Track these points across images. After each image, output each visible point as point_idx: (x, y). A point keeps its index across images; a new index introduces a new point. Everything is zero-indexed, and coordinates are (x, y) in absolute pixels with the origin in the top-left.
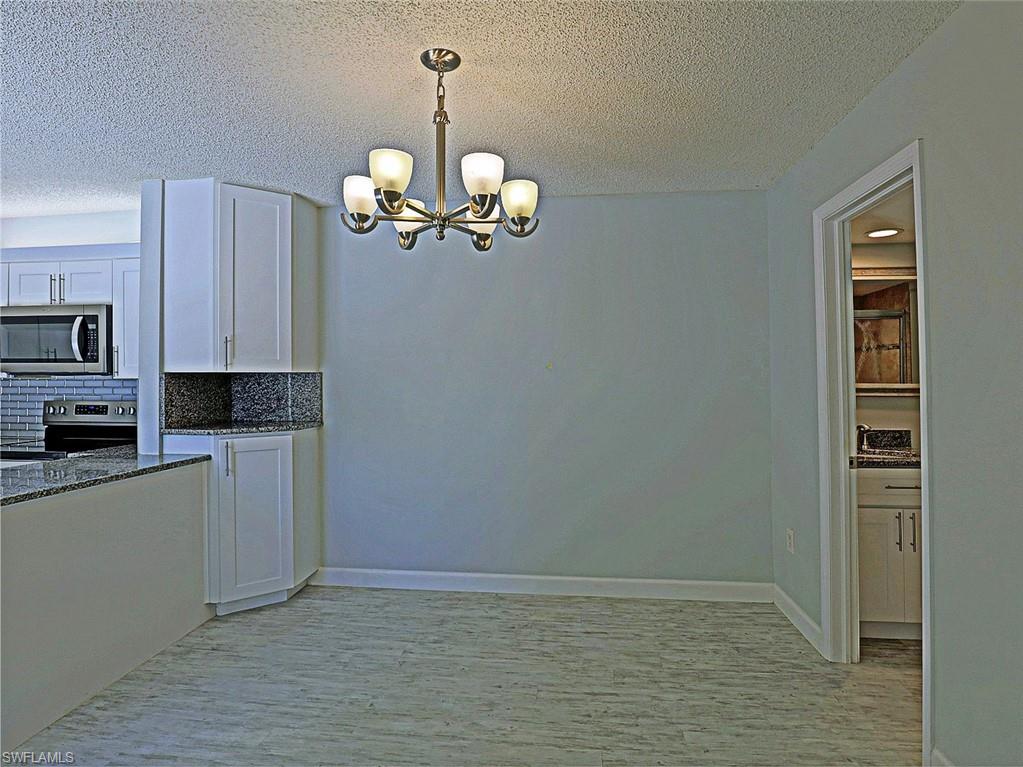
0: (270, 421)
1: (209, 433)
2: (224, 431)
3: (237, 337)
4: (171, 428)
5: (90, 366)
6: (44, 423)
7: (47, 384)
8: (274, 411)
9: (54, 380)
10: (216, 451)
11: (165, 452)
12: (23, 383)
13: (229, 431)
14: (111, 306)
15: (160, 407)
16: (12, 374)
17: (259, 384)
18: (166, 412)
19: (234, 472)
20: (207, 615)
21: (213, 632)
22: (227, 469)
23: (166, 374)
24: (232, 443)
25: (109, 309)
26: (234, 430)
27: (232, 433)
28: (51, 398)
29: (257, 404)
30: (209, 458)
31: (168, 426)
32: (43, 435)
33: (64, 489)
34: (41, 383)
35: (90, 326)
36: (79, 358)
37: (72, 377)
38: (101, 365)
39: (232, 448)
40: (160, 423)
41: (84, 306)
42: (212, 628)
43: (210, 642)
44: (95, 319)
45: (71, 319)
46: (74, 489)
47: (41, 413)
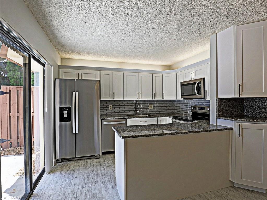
0: (261, 117)
1: (232, 120)
2: (238, 120)
3: (243, 84)
4: (220, 116)
5: (199, 96)
6: (191, 111)
7: (192, 101)
8: (262, 113)
9: (194, 100)
10: (235, 127)
11: (218, 124)
12: (187, 101)
13: (240, 120)
14: (205, 78)
15: (216, 109)
16: (184, 99)
17: (256, 102)
18: (218, 111)
19: (242, 135)
20: (230, 185)
21: (231, 193)
22: (239, 135)
23: (218, 98)
24: (242, 125)
25: (204, 79)
26: (242, 120)
27: (241, 121)
28: (193, 105)
29: (255, 110)
30: (232, 129)
31: (219, 116)
32: (191, 114)
33: (181, 133)
34: (191, 101)
35: (200, 85)
36: (197, 94)
37: (197, 99)
38: (202, 96)
39: (242, 126)
40: (216, 114)
41: (198, 79)
42: (231, 190)
43: (229, 196)
44: (200, 83)
45: (195, 83)
46: (184, 133)
47: (191, 109)
